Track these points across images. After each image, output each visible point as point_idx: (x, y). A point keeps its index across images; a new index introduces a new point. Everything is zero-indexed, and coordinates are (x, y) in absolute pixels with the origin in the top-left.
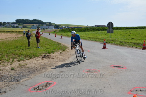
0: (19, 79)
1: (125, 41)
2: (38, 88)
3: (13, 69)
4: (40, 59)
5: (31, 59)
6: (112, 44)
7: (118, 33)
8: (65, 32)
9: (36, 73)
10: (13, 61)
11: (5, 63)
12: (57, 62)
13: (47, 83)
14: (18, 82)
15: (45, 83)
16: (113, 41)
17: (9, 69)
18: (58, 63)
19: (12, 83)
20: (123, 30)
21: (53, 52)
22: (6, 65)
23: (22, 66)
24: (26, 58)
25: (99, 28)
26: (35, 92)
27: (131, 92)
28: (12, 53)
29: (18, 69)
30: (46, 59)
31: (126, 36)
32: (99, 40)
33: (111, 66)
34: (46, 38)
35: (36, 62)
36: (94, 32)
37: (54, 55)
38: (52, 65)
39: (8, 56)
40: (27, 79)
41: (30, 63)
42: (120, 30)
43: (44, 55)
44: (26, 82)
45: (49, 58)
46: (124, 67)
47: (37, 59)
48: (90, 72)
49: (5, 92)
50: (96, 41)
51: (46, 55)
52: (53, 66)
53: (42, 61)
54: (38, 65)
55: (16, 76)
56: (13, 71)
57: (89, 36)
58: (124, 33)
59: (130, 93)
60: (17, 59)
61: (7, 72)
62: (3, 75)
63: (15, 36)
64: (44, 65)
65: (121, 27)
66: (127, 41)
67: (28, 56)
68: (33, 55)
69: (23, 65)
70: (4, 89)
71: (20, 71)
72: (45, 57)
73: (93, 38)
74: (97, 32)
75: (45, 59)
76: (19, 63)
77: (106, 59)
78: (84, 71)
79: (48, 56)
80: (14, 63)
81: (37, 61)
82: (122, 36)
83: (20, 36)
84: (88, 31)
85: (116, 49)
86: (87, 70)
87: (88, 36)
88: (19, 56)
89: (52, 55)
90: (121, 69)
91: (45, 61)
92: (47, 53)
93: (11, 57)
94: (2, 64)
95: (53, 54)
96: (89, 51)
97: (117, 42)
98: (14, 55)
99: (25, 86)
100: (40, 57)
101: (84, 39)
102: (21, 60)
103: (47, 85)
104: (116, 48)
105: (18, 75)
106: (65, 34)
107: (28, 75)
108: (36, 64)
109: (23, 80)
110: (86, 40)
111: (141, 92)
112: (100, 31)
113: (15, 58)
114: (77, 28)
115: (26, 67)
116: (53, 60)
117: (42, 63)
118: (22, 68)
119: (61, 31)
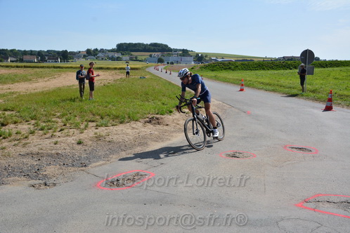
0: (87, 161)
1: (341, 93)
2: (115, 183)
3: (79, 143)
4: (139, 124)
5: (121, 125)
6: (308, 98)
7: (329, 75)
8: (213, 71)
9: (123, 153)
10: (86, 126)
11: (71, 130)
12: (173, 132)
13: (137, 174)
14: (84, 168)
15: (133, 173)
16: (313, 91)
17: (73, 142)
18: (174, 134)
19: (73, 169)
20: (343, 68)
21: (171, 112)
22: (71, 134)
23: (98, 138)
24: (114, 123)
25: (289, 62)
26: (107, 190)
27: (305, 204)
28: (91, 112)
29: (90, 142)
30: (152, 126)
31: (346, 82)
32: (282, 89)
33: (285, 147)
34: (170, 83)
35: (129, 131)
36: (276, 72)
37: (171, 117)
38: (161, 139)
39: (81, 117)
40: (101, 162)
41: (116, 132)
42: (335, 69)
43: (151, 117)
44: (97, 169)
45: (159, 124)
46: (314, 151)
47: (134, 126)
48: (234, 156)
49: (55, 185)
50: (274, 91)
51: (153, 118)
52: (162, 141)
53: (143, 130)
54: (131, 138)
55: (84, 156)
56: (80, 146)
57: (262, 80)
58: (345, 74)
59: (302, 206)
60: (94, 124)
61: (68, 147)
62: (60, 152)
63: (111, 78)
64: (144, 138)
65: (341, 61)
66: (346, 93)
67: (117, 117)
68: (129, 117)
69: (102, 136)
70: (54, 179)
71: (92, 147)
72: (150, 122)
73: (270, 85)
74: (282, 71)
75: (150, 126)
76: (96, 131)
77: (281, 131)
78: (223, 155)
79: (157, 119)
80: (86, 131)
81: (133, 128)
82: (337, 81)
83: (119, 77)
84: (264, 69)
85: (312, 110)
86: (229, 153)
87: (259, 80)
88: (102, 118)
89: (167, 118)
90: (305, 154)
91: (150, 129)
92: (157, 114)
93: (86, 118)
94: (66, 131)
95: (169, 117)
96: (248, 113)
97: (320, 95)
98: (93, 115)
99: (93, 177)
100: (141, 120)
101: (248, 86)
102: (101, 126)
103: (135, 178)
104: (313, 107)
105: (87, 154)
106: (213, 74)
107: (106, 156)
108: (127, 134)
109: (94, 164)
110: (254, 87)
111: (328, 205)
112: (291, 69)
113: (93, 121)
114: (239, 63)
115: (107, 139)
116: (165, 128)
117: (141, 134)
118: (99, 142)
119: (206, 67)
